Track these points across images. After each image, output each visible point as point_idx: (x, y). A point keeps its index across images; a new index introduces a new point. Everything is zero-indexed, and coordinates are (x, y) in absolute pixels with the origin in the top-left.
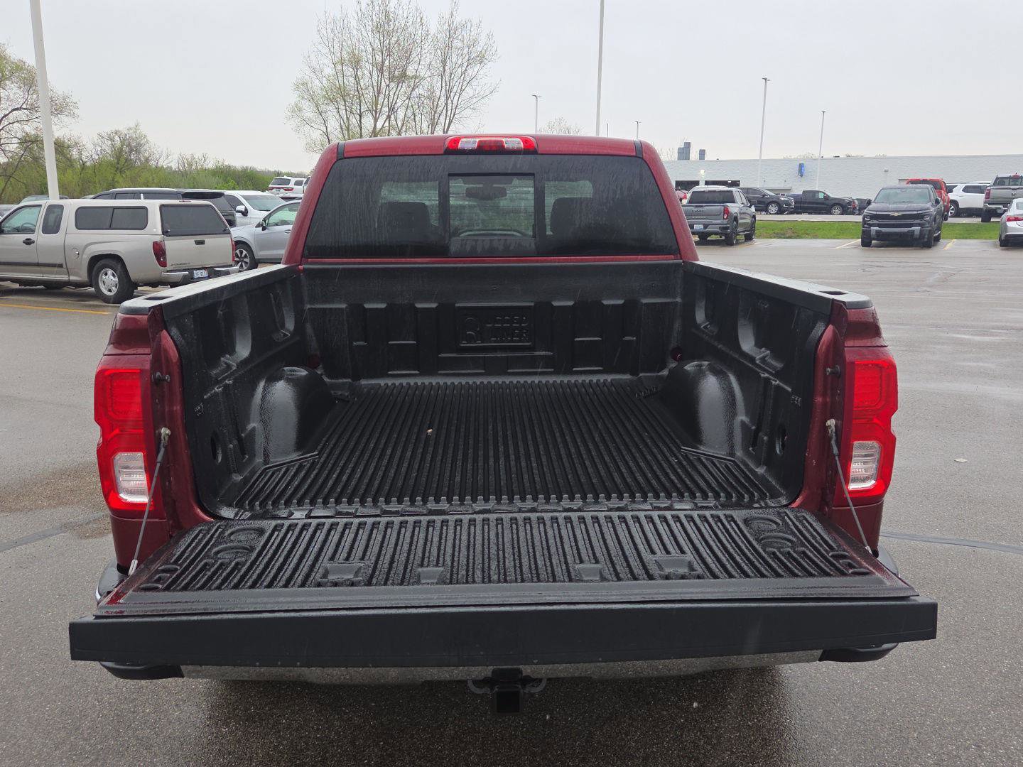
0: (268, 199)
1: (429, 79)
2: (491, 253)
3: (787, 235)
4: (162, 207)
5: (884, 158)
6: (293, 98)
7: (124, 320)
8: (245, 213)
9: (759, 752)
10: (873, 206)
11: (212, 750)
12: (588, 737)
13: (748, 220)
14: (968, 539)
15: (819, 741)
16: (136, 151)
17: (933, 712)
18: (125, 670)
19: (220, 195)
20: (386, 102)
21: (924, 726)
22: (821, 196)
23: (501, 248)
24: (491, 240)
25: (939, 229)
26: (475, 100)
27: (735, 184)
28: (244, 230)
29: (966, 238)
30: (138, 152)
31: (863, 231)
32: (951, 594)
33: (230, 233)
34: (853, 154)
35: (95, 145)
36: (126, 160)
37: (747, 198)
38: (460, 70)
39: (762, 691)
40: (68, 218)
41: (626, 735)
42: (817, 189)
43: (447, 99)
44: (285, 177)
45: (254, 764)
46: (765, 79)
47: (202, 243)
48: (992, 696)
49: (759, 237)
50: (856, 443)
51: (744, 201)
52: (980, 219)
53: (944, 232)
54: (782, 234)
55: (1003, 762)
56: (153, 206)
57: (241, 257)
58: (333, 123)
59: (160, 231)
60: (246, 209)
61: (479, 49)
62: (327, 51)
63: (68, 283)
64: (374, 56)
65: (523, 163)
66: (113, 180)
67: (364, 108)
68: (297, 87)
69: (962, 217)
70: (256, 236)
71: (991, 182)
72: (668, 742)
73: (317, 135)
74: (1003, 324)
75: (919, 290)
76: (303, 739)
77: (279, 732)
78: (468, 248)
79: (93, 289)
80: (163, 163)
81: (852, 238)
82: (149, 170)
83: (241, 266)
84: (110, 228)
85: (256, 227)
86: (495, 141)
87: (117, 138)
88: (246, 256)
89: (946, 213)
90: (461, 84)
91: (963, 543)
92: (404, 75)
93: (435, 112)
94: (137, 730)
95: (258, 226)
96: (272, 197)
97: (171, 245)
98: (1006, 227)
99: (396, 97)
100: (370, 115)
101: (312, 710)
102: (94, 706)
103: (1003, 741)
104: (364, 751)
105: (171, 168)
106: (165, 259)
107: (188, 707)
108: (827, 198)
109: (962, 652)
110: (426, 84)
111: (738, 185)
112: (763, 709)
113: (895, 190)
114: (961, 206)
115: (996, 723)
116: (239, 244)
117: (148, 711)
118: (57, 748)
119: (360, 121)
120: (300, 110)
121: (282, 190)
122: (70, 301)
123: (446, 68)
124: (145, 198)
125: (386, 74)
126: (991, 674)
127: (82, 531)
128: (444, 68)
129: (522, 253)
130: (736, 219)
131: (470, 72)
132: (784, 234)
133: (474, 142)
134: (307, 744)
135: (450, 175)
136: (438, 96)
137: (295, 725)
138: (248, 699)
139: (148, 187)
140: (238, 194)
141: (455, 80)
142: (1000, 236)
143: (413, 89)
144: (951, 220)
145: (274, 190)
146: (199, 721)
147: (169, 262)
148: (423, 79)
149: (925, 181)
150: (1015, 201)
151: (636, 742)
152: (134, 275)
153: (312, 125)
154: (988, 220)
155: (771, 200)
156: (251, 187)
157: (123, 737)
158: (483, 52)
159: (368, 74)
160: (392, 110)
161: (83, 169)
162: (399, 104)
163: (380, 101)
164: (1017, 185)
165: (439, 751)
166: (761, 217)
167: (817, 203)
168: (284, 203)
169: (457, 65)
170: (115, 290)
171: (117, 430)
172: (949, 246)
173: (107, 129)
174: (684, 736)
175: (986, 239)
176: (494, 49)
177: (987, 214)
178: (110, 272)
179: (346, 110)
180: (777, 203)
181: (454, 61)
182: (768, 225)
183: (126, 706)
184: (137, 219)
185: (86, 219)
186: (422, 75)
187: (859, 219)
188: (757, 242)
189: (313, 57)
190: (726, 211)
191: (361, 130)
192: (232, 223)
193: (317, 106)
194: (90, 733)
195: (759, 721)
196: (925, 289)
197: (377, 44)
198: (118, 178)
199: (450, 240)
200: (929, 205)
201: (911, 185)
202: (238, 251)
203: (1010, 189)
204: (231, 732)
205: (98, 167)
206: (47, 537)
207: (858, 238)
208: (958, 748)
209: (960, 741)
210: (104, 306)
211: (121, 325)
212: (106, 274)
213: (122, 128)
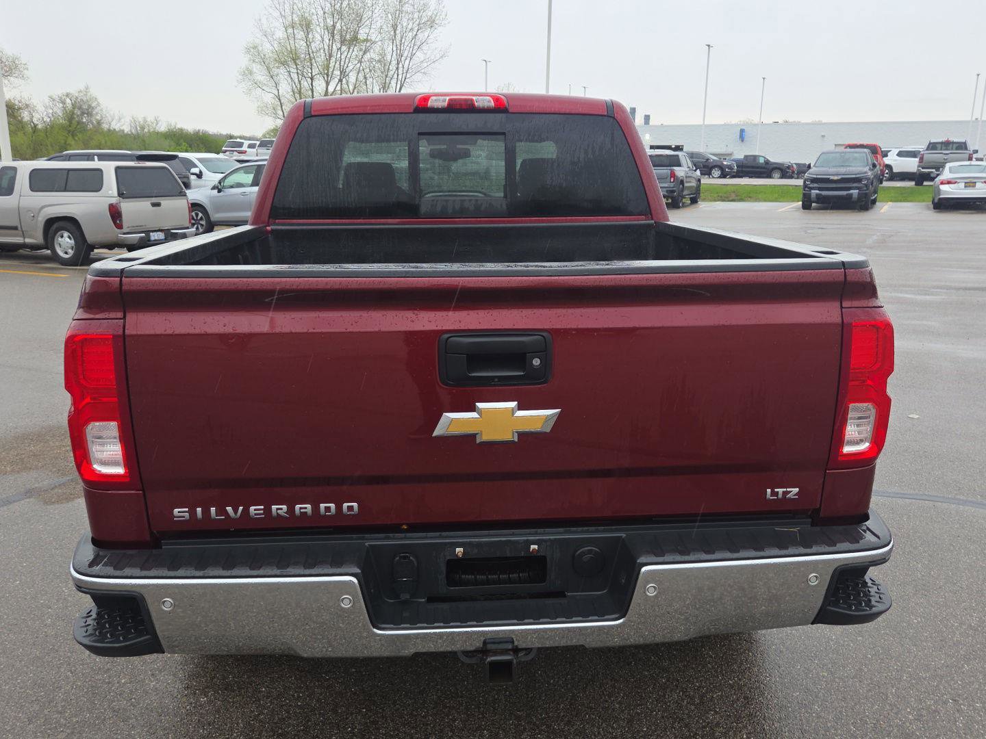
0: (222, 161)
1: (379, 43)
2: (462, 212)
3: (731, 199)
4: (117, 169)
5: (820, 124)
6: (244, 61)
7: (94, 282)
8: (199, 176)
9: (742, 711)
10: (813, 170)
11: (192, 721)
12: (571, 699)
13: (694, 184)
14: (927, 494)
15: (800, 698)
16: (87, 114)
17: (909, 667)
18: (104, 647)
19: (175, 157)
20: (337, 65)
21: (901, 681)
22: (762, 160)
23: (472, 208)
24: (461, 200)
25: (875, 192)
26: (425, 65)
27: (678, 148)
28: (200, 193)
29: (901, 201)
30: (89, 114)
31: (804, 195)
32: (915, 548)
33: (185, 195)
34: (791, 120)
35: (46, 107)
36: (78, 123)
37: (692, 162)
38: (411, 34)
39: (741, 649)
40: (22, 181)
41: (610, 698)
42: (757, 154)
43: (398, 64)
44: (238, 140)
45: (235, 735)
46: (709, 46)
47: (158, 205)
48: (964, 649)
49: (704, 200)
50: (851, 406)
51: (690, 165)
52: (913, 183)
53: (880, 196)
54: (725, 197)
55: (981, 716)
56: (109, 168)
57: (197, 220)
58: (284, 86)
59: (115, 193)
60: (201, 172)
61: (430, 14)
62: (279, 14)
63: (24, 246)
64: (325, 19)
65: (495, 121)
66: (65, 143)
67: (315, 71)
68: (248, 50)
69: (895, 181)
70: (211, 198)
71: (924, 146)
72: (652, 703)
73: (269, 98)
74: (943, 284)
75: (860, 251)
76: (285, 708)
77: (259, 700)
78: (439, 209)
79: (49, 251)
80: (116, 126)
81: (793, 201)
82: (102, 133)
83: (197, 228)
84: (65, 190)
85: (212, 189)
86: (465, 100)
87: (68, 101)
88: (201, 219)
89: (881, 177)
90: (411, 49)
91: (924, 497)
92: (355, 39)
93: (386, 76)
94: (113, 701)
95: (213, 188)
96: (226, 159)
97: (128, 207)
98: (939, 191)
99: (347, 61)
100: (321, 78)
101: (292, 677)
102: (67, 677)
103: (979, 695)
104: (347, 719)
105: (123, 131)
106: (121, 220)
107: (164, 677)
108: (767, 162)
109: (932, 606)
110: (377, 47)
111: (682, 150)
112: (743, 668)
113: (834, 155)
114: (895, 170)
115: (970, 677)
116: (195, 206)
117: (123, 681)
118: (30, 721)
119: (312, 84)
120: (251, 73)
121: (235, 153)
122: (26, 264)
123: (397, 32)
124: (99, 160)
125: (337, 37)
126: (961, 627)
127: (46, 497)
128: (395, 32)
129: (492, 214)
130: (682, 182)
131: (420, 35)
132: (727, 198)
133: (444, 101)
134: (288, 712)
135: (420, 134)
136: (389, 61)
137: (275, 693)
138: (225, 666)
139: (100, 149)
140: (192, 156)
141: (406, 44)
142: (933, 200)
143: (365, 53)
144: (885, 184)
145: (228, 153)
146: (176, 691)
147: (125, 225)
148: (375, 42)
149: (862, 146)
150: (948, 165)
151: (620, 703)
152: (90, 237)
153: (263, 88)
154: (922, 184)
155: (715, 164)
156: (203, 150)
157: (98, 709)
158: (434, 16)
159: (320, 38)
160: (343, 73)
161: (34, 132)
162: (351, 68)
163: (332, 65)
164: (949, 150)
165: (423, 717)
166: (705, 181)
167: (758, 168)
168: (240, 165)
169: (408, 30)
170: (71, 252)
171: (89, 399)
172: (885, 208)
173: (58, 92)
174: (667, 696)
175: (919, 201)
176: (444, 14)
177: (920, 178)
178: (66, 234)
179: (298, 73)
180: (721, 168)
181: (405, 24)
182: (712, 189)
183: (100, 677)
184: (92, 181)
185: (40, 181)
186: (373, 39)
187: (800, 182)
188: (703, 205)
189: (264, 21)
190: (673, 175)
191: (313, 93)
192: (187, 186)
193: (268, 68)
194: (64, 706)
195: (740, 680)
196: (865, 250)
197: (328, 7)
198: (70, 141)
199: (420, 201)
200: (866, 169)
201: (848, 150)
202: (193, 214)
203: (942, 153)
204: (210, 702)
205: (50, 129)
206: (11, 503)
207: (798, 201)
208: (936, 702)
209: (937, 696)
210: (62, 269)
211: (91, 288)
212: (62, 237)
213: (73, 90)
